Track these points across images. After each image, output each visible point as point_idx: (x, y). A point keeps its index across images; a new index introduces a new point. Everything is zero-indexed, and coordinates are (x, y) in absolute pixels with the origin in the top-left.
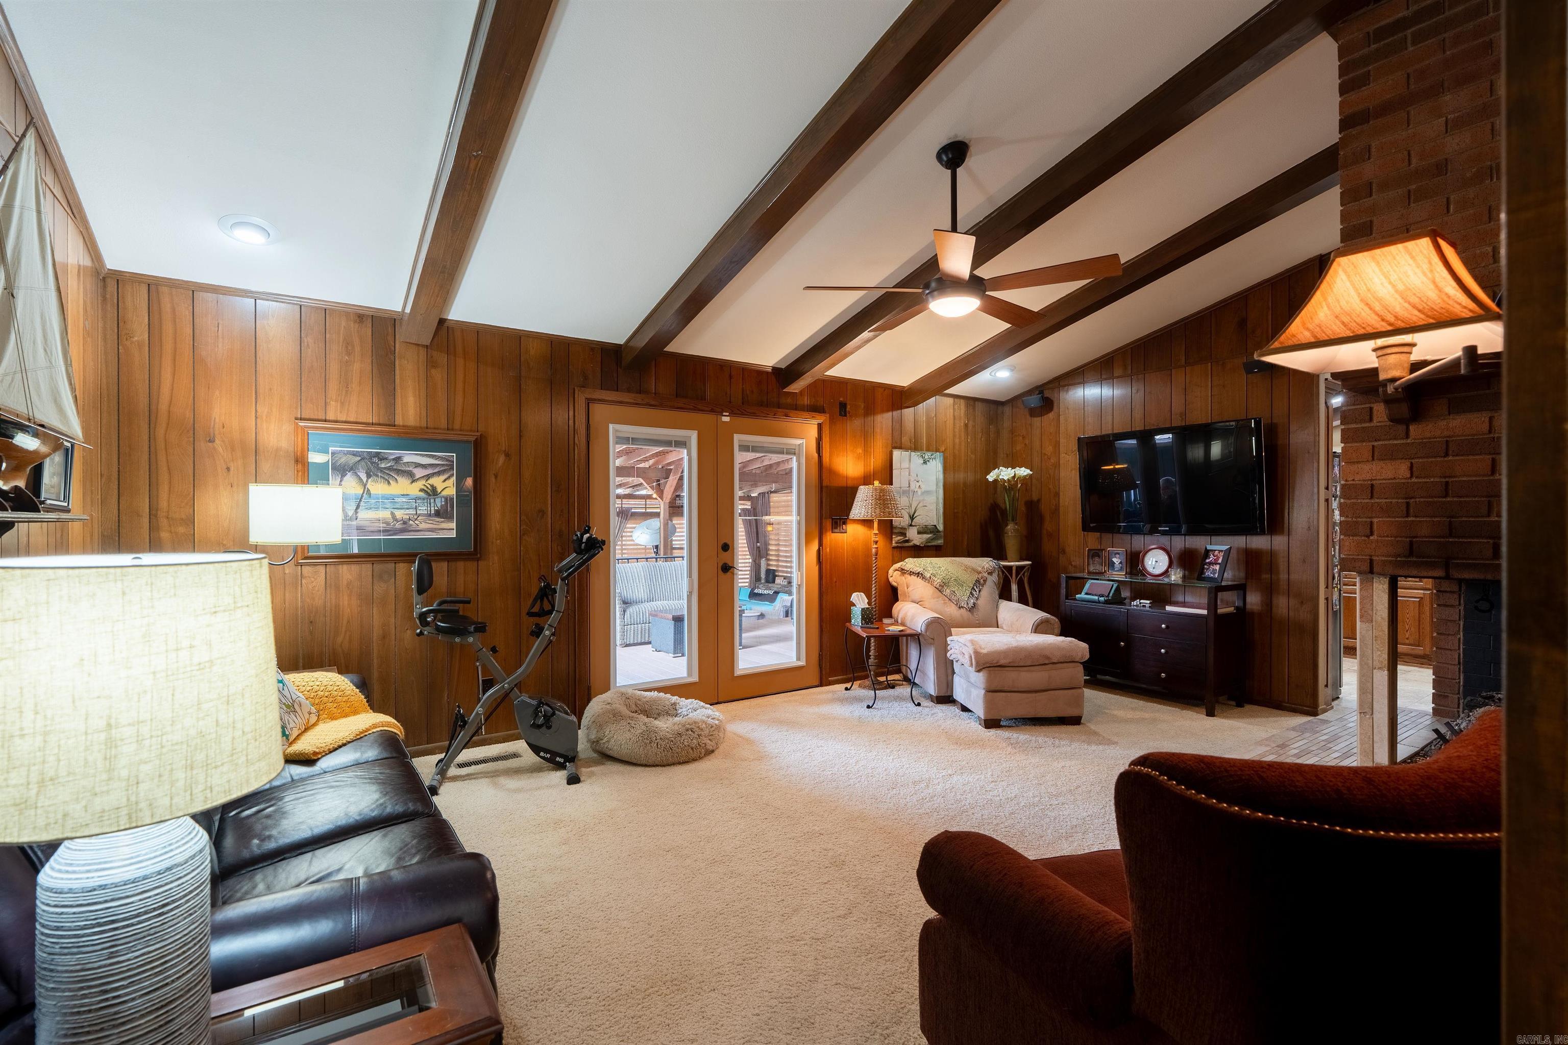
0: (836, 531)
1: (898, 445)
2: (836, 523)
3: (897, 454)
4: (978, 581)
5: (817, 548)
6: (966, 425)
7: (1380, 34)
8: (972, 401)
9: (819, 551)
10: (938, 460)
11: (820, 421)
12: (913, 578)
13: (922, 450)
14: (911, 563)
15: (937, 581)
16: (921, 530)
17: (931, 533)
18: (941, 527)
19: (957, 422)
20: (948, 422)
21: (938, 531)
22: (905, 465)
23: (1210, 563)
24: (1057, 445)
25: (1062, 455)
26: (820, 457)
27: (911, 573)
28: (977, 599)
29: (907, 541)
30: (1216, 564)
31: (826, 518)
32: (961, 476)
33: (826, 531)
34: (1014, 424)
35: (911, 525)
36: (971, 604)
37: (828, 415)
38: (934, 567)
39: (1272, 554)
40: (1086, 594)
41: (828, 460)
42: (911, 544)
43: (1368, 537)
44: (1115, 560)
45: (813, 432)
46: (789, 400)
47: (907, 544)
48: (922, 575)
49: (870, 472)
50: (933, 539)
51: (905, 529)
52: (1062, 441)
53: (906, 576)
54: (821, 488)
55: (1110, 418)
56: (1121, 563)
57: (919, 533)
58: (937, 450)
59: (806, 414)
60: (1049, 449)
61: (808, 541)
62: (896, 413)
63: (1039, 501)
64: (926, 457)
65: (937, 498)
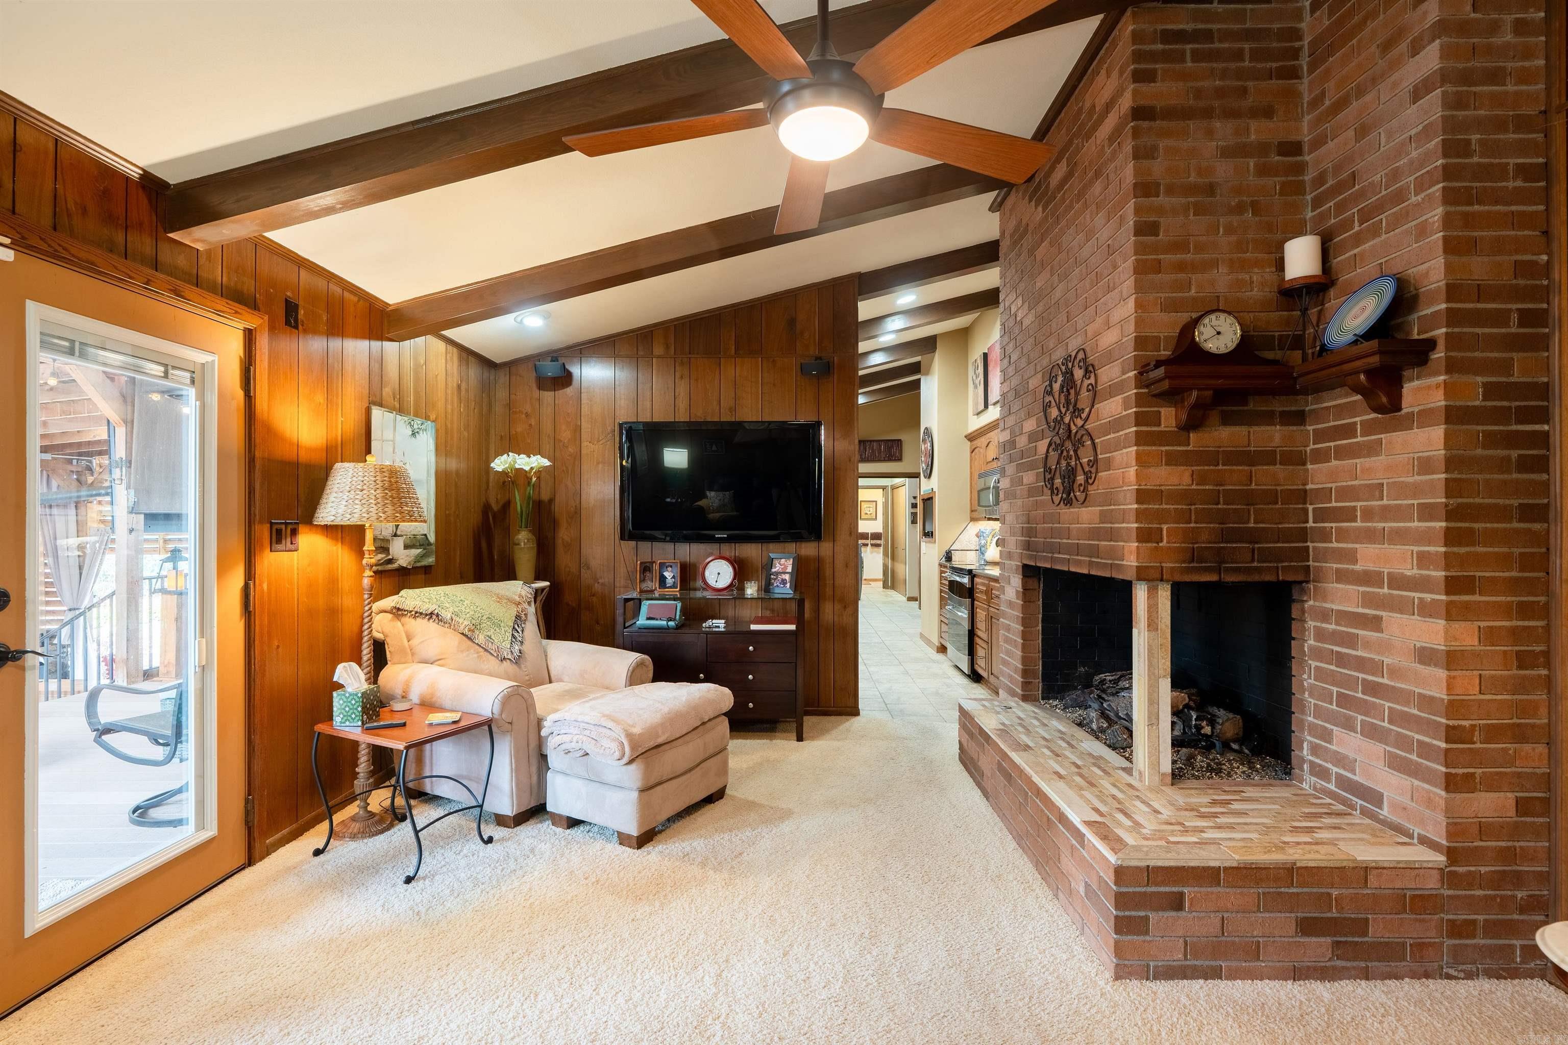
0: (279, 547)
1: (378, 400)
2: (279, 532)
3: (376, 412)
4: (518, 617)
5: (241, 583)
6: (459, 387)
7: (1169, 36)
8: (467, 353)
9: (246, 589)
10: (429, 433)
11: (249, 326)
12: (421, 623)
13: (408, 414)
14: (411, 598)
15: (464, 623)
16: (408, 542)
17: (421, 546)
18: (432, 538)
19: (449, 379)
20: (439, 377)
21: (430, 544)
22: (389, 435)
23: (777, 573)
24: (578, 430)
25: (584, 444)
26: (249, 398)
27: (418, 614)
28: (522, 643)
29: (390, 561)
30: (785, 573)
31: (261, 522)
32: (453, 464)
33: (262, 549)
34: (513, 397)
35: (395, 535)
36: (516, 653)
37: (266, 318)
38: (453, 602)
39: (819, 560)
40: (649, 619)
41: (265, 407)
42: (395, 566)
43: (1158, 543)
44: (666, 574)
45: (235, 346)
46: (181, 261)
47: (390, 567)
48: (438, 615)
49: (336, 439)
50: (423, 556)
51: (388, 541)
52: (585, 425)
53: (406, 620)
54: (251, 462)
55: (648, 404)
56: (673, 577)
57: (406, 547)
58: (427, 418)
59: (221, 304)
60: (565, 435)
61: (223, 569)
62: (376, 344)
63: (551, 501)
64: (416, 426)
65: (428, 492)
